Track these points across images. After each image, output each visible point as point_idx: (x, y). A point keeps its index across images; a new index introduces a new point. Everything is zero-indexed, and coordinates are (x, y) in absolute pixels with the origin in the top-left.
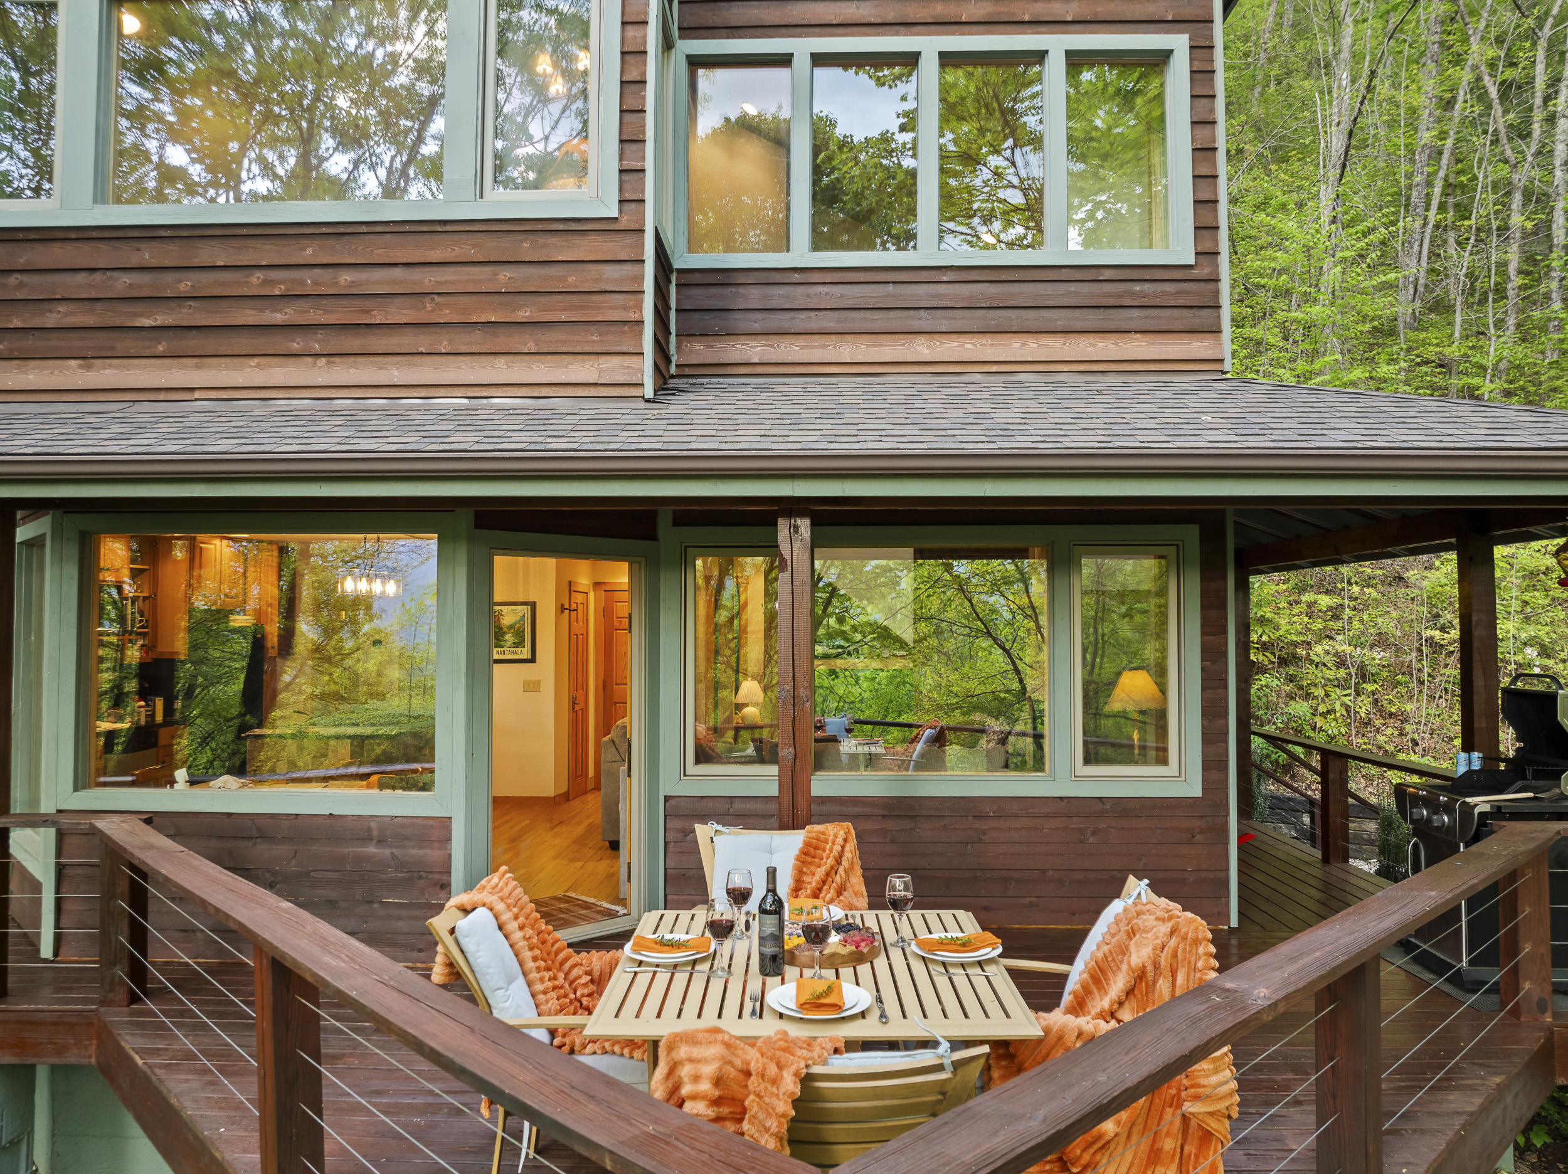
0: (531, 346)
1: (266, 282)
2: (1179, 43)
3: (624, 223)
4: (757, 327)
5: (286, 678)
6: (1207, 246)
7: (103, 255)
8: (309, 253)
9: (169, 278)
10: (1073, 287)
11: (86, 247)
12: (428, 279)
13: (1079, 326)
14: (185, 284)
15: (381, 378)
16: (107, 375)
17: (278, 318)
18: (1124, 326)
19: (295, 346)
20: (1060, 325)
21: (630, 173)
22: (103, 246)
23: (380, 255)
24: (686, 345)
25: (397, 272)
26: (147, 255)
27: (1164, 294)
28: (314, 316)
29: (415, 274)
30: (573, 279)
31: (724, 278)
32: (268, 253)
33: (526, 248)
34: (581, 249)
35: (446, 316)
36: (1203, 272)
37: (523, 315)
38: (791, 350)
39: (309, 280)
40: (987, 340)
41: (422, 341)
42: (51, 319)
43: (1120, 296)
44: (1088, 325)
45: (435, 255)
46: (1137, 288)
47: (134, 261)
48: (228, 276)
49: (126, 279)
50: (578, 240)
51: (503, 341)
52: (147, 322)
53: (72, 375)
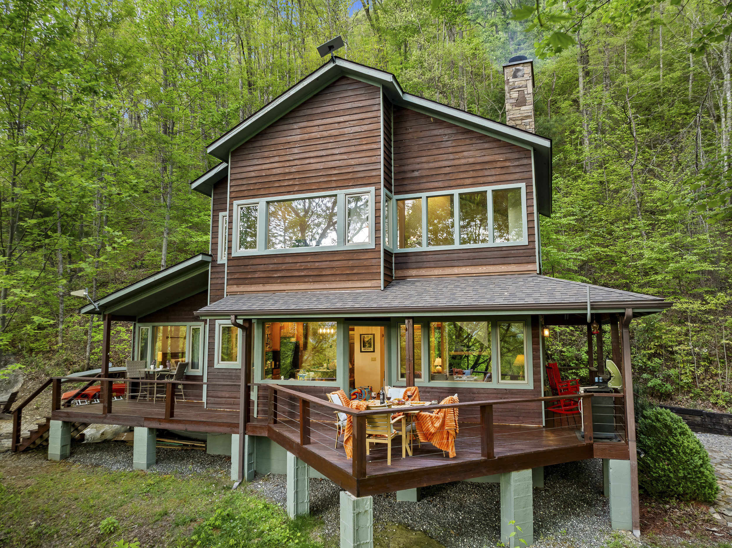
1: (300, 266)
2: (523, 185)
3: (377, 249)
4: (414, 266)
5: (305, 357)
6: (532, 239)
7: (267, 261)
8: (309, 259)
9: (280, 265)
10: (495, 253)
11: (263, 259)
12: (334, 264)
13: (497, 263)
14: (284, 267)
15: (324, 287)
16: (268, 287)
17: (303, 274)
18: (509, 262)
19: (306, 280)
20: (492, 263)
21: (377, 238)
22: (267, 259)
23: (324, 259)
24: (397, 272)
25: (328, 263)
26: (275, 261)
27: (520, 253)
28: (310, 273)
29: (332, 263)
30: (365, 263)
31: (406, 255)
32: (300, 259)
33: (355, 256)
34: (367, 256)
35: (338, 272)
36: (531, 247)
37: (355, 271)
38: (423, 272)
39: (309, 265)
40: (473, 267)
41: (333, 278)
42: (256, 275)
43: (508, 254)
44: (500, 262)
45: (335, 259)
46: (513, 252)
47: (273, 262)
48: (292, 265)
49: (271, 266)
50: (366, 254)
51: (351, 277)
52: (276, 275)
53: (260, 288)
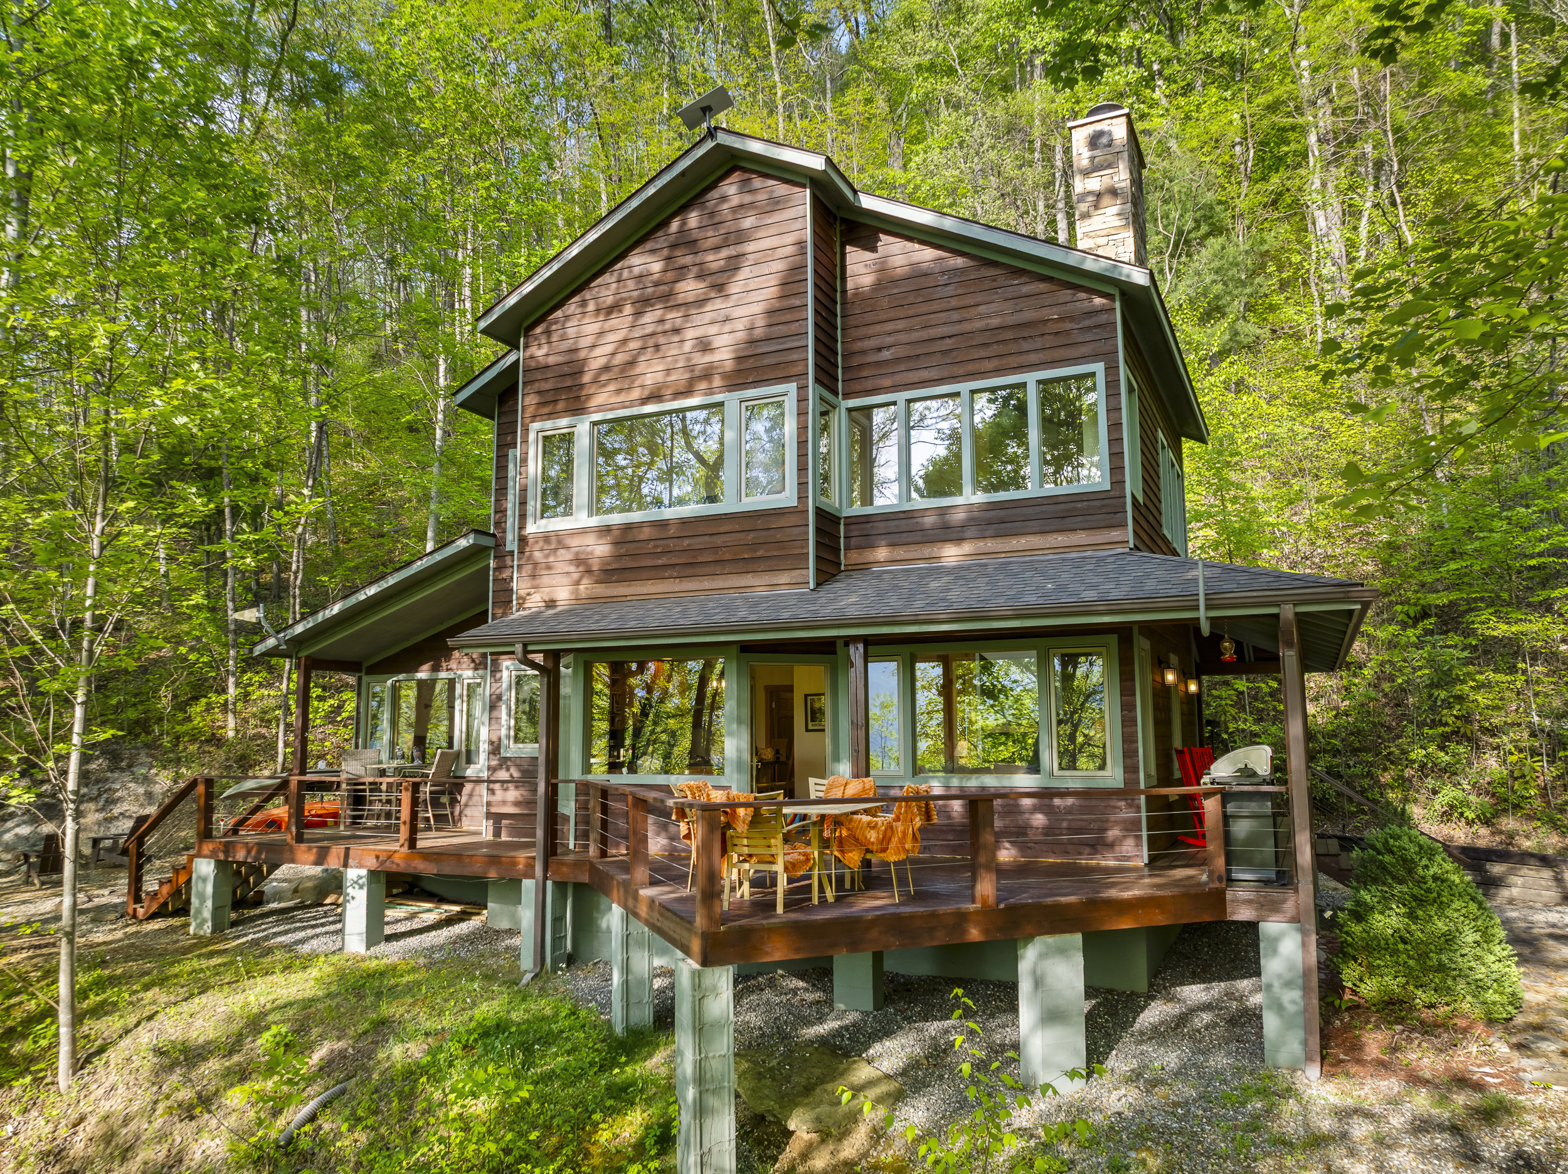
0: (762, 568)
1: (656, 547)
2: (1099, 368)
3: (801, 508)
4: (883, 542)
6: (1118, 478)
8: (672, 532)
10: (1044, 508)
11: (585, 536)
13: (1048, 528)
14: (624, 549)
15: (701, 586)
17: (660, 562)
18: (1072, 526)
19: (667, 575)
20: (1038, 529)
21: (802, 485)
22: (592, 535)
23: (700, 531)
24: (852, 553)
25: (707, 538)
27: (1094, 507)
28: (674, 561)
29: (714, 538)
31: (867, 519)
34: (782, 522)
35: (728, 557)
36: (1117, 493)
37: (759, 554)
38: (900, 553)
39: (671, 544)
40: (999, 540)
41: (717, 569)
43: (1070, 511)
44: (1054, 528)
46: (1079, 505)
50: (781, 518)
51: (751, 566)
